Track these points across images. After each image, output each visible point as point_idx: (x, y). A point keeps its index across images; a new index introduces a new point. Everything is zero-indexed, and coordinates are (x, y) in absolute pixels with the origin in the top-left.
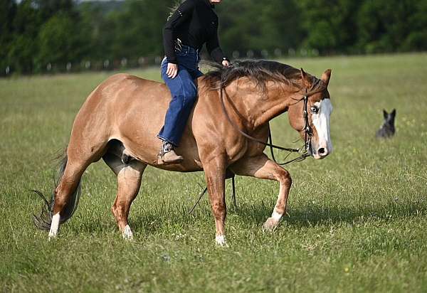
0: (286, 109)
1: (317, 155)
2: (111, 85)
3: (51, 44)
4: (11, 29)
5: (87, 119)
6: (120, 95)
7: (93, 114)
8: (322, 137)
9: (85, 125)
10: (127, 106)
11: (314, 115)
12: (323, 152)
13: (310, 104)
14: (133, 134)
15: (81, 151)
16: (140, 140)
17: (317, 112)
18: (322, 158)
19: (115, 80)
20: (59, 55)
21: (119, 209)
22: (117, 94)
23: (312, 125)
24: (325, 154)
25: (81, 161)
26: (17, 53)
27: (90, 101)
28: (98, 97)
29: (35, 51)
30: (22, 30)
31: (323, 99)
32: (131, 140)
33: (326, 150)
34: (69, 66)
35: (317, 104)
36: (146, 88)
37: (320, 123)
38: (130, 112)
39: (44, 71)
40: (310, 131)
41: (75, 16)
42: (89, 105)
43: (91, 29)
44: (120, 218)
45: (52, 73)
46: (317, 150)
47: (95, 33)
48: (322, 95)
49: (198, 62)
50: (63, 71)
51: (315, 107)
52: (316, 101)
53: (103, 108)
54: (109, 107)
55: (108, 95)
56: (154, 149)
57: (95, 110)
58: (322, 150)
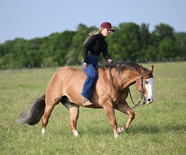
0: (135, 82)
1: (148, 102)
2: (61, 72)
3: (164, 50)
4: (148, 43)
5: (52, 87)
6: (65, 76)
7: (55, 85)
8: (149, 94)
9: (52, 90)
10: (69, 81)
11: (146, 84)
12: (150, 101)
13: (144, 80)
14: (72, 94)
15: (50, 101)
16: (75, 96)
17: (147, 83)
18: (150, 103)
19: (63, 70)
20: (167, 54)
21: (72, 123)
22: (64, 76)
23: (145, 89)
24: (151, 101)
25: (51, 105)
26: (150, 53)
27: (53, 79)
28: (56, 77)
29: (158, 52)
30: (152, 44)
31: (150, 78)
32: (71, 96)
33: (151, 100)
34: (171, 59)
35: (147, 80)
36: (76, 73)
37: (149, 88)
38: (70, 84)
39: (161, 61)
40: (144, 92)
41: (174, 39)
42: (52, 81)
43: (180, 44)
44: (73, 127)
45: (164, 61)
46: (148, 100)
47: (182, 45)
48: (149, 76)
49: (98, 61)
50: (169, 61)
51: (146, 81)
52: (147, 79)
53: (59, 82)
54: (61, 82)
55: (60, 76)
56: (81, 100)
57: (55, 83)
58: (149, 100)
